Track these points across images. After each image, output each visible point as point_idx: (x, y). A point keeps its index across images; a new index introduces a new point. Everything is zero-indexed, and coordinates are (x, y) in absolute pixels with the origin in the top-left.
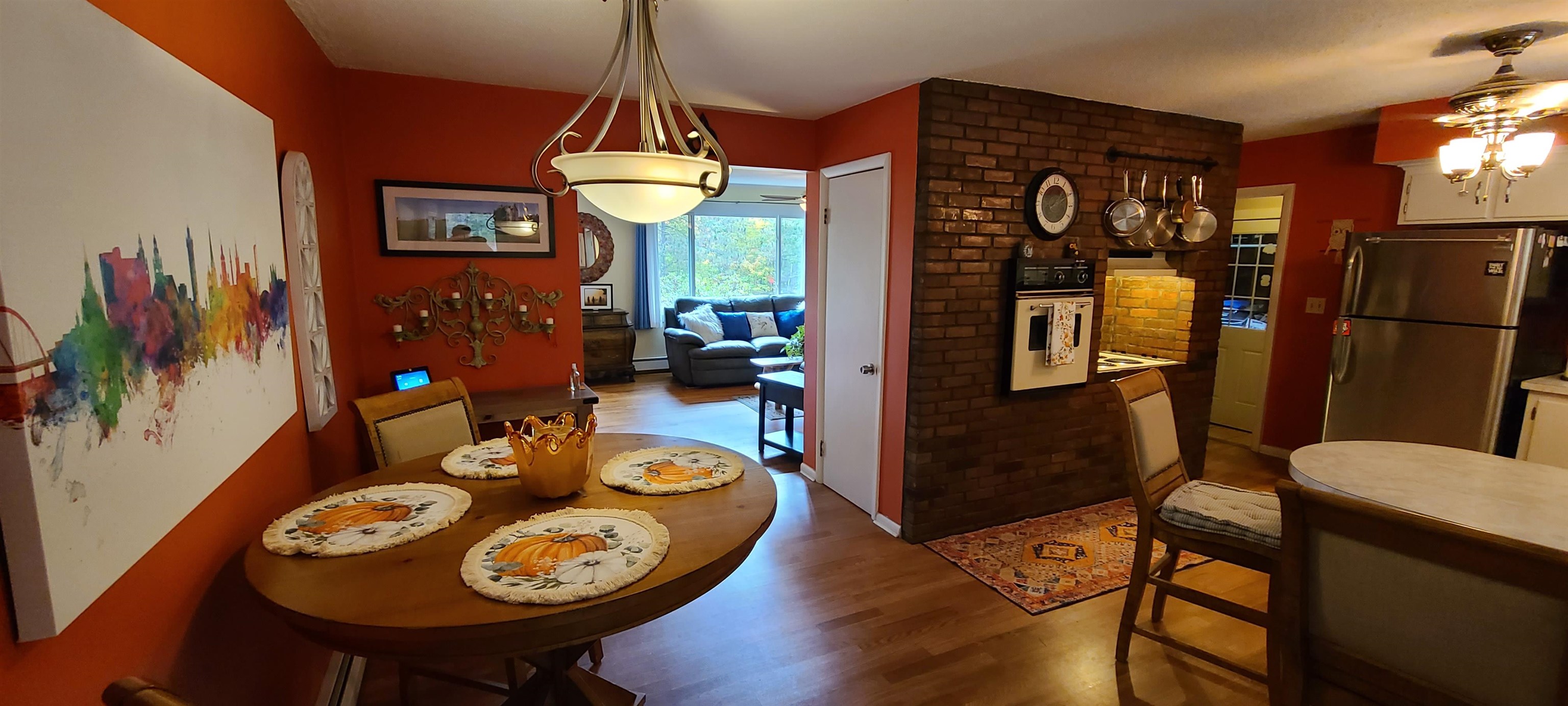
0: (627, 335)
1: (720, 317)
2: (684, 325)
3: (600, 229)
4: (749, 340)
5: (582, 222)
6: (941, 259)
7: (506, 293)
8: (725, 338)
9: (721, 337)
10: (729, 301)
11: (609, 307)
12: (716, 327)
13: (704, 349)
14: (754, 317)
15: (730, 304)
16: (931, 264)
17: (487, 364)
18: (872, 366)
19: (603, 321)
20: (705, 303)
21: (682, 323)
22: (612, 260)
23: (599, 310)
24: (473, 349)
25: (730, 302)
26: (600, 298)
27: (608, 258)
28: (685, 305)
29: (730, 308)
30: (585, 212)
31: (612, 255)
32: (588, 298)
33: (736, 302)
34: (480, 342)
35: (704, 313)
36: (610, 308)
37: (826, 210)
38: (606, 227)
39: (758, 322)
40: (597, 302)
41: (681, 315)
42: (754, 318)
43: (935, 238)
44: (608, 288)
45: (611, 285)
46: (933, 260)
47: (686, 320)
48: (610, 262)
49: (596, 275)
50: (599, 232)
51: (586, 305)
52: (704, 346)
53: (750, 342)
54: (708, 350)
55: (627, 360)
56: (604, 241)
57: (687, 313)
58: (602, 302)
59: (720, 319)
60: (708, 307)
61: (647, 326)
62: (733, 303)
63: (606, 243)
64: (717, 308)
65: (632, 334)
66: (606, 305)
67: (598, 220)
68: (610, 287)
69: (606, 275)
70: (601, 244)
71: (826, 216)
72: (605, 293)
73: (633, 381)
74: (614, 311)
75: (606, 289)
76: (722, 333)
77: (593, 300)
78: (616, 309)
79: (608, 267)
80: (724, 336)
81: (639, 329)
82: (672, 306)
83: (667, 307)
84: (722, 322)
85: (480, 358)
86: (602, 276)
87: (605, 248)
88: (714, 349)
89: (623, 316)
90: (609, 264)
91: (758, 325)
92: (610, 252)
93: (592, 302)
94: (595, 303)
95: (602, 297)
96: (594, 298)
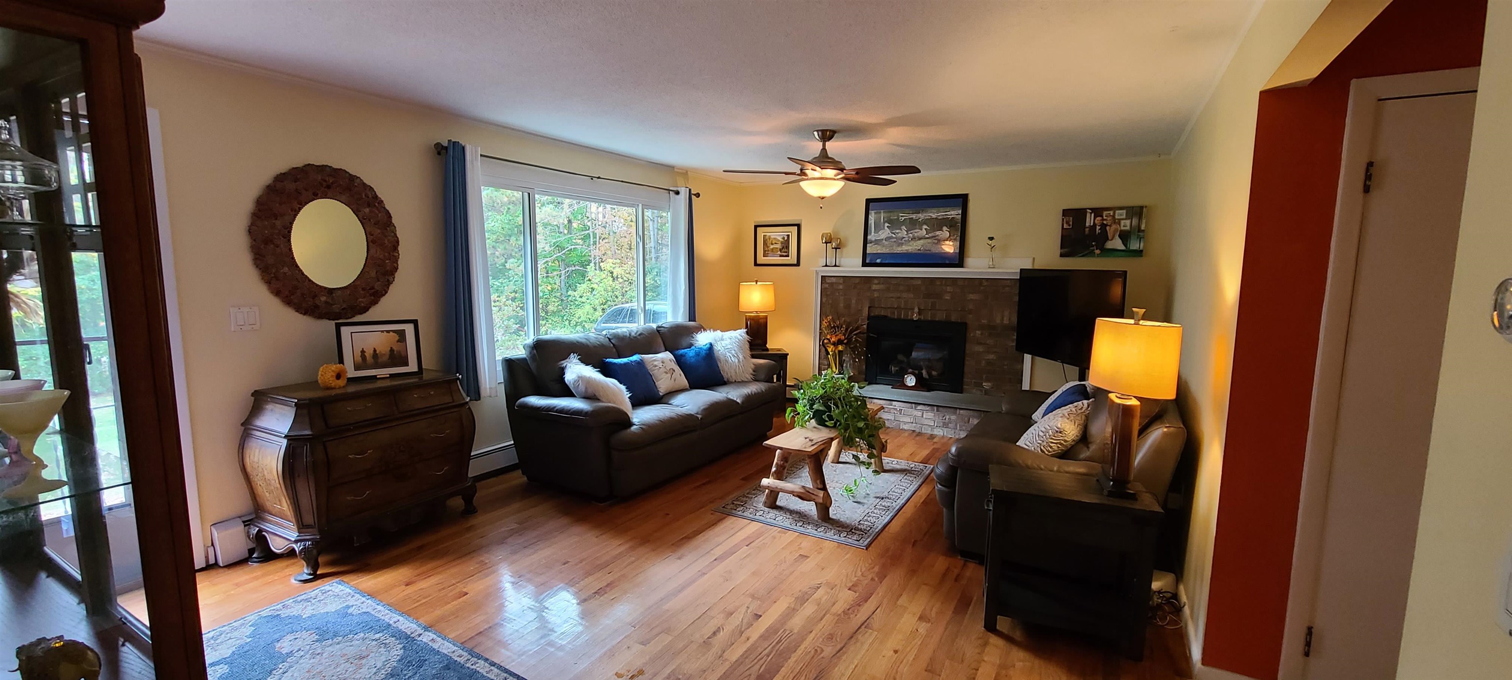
0: (465, 422)
3: (369, 205)
4: (661, 400)
5: (328, 187)
8: (633, 403)
9: (630, 403)
10: (607, 339)
11: (413, 367)
13: (634, 429)
15: (611, 344)
22: (396, 269)
23: (392, 376)
25: (610, 339)
26: (392, 350)
27: (389, 266)
29: (614, 350)
31: (396, 260)
33: (620, 339)
36: (415, 369)
38: (382, 201)
39: (663, 370)
40: (383, 360)
42: (656, 363)
44: (409, 328)
45: (415, 322)
48: (392, 275)
50: (367, 210)
51: (357, 368)
52: (631, 424)
56: (378, 232)
58: (398, 359)
62: (614, 341)
63: (382, 232)
65: (471, 418)
66: (407, 364)
67: (364, 184)
69: (384, 300)
70: (373, 237)
72: (402, 340)
73: (474, 511)
74: (425, 374)
75: (404, 331)
77: (375, 354)
78: (428, 370)
79: (389, 283)
80: (631, 400)
82: (518, 354)
83: (507, 357)
86: (375, 302)
87: (381, 245)
89: (453, 387)
90: (391, 279)
91: (664, 374)
92: (391, 253)
93: (372, 360)
94: (380, 360)
95: (394, 348)
96: (377, 352)
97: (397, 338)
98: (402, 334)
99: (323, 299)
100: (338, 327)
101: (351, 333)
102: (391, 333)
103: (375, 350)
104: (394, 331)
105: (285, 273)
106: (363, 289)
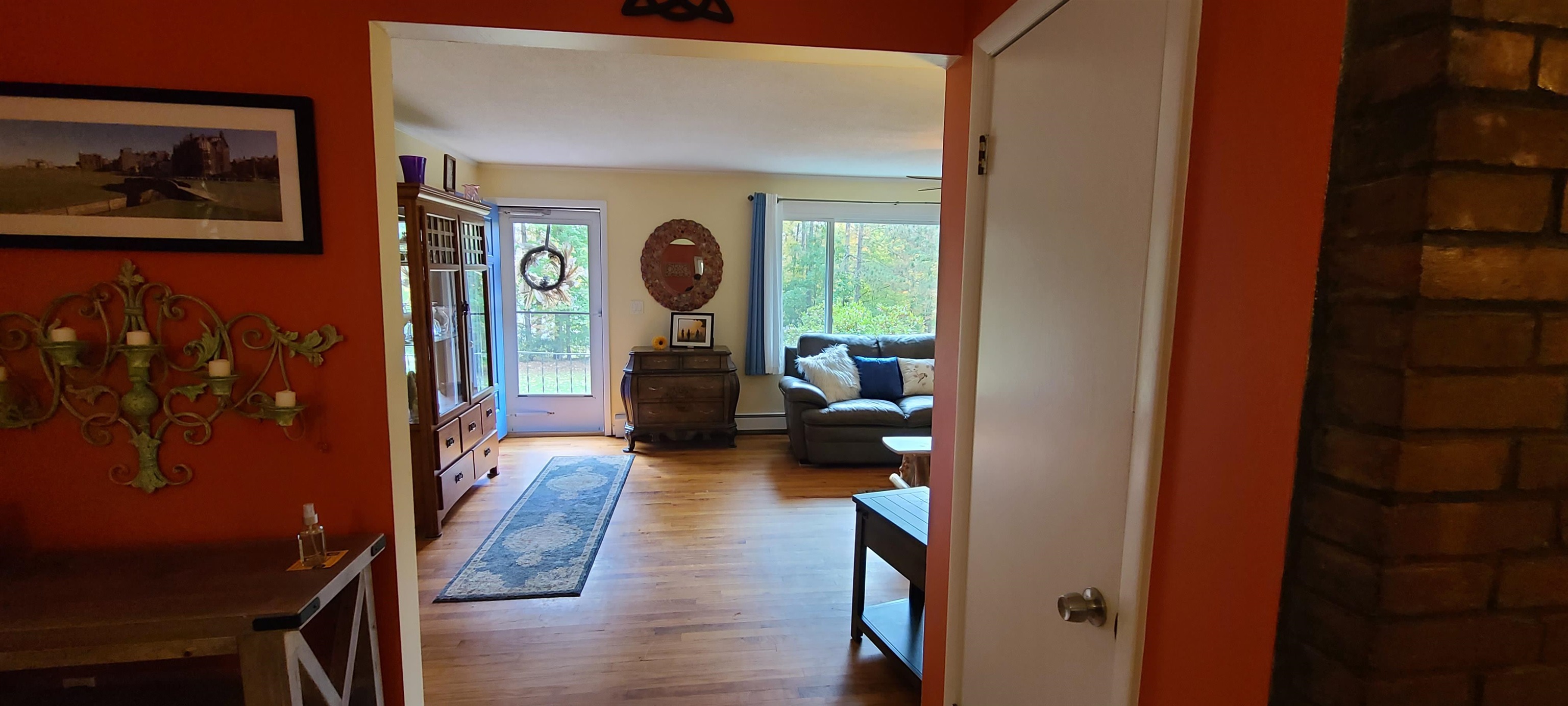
0: (727, 384)
1: (858, 364)
2: (803, 374)
3: (705, 241)
4: (897, 398)
5: (682, 232)
6: (1508, 227)
7: (205, 331)
8: (863, 395)
9: (856, 394)
10: (875, 341)
12: (849, 377)
13: (825, 410)
14: (911, 366)
15: (876, 346)
16: (1452, 253)
17: (167, 485)
18: (1098, 598)
19: (695, 363)
20: (838, 342)
21: (800, 370)
22: (720, 281)
23: (695, 347)
24: (136, 451)
25: (877, 342)
26: (698, 331)
27: (715, 279)
28: (810, 345)
29: (876, 351)
30: (687, 219)
31: (720, 275)
32: (683, 331)
33: (887, 342)
34: (152, 437)
35: (834, 358)
36: (708, 345)
37: (982, 139)
38: (714, 238)
39: (914, 373)
40: (693, 337)
41: (800, 360)
42: (909, 367)
43: (1485, 120)
44: (709, 319)
45: (712, 315)
46: (1461, 233)
47: (806, 366)
48: (717, 285)
49: (698, 301)
50: (704, 244)
51: (679, 340)
52: (826, 405)
53: (898, 404)
54: (830, 412)
55: (727, 417)
56: (709, 257)
57: (810, 357)
58: (700, 337)
59: (858, 367)
60: (843, 348)
61: (760, 371)
62: (880, 344)
63: (713, 258)
64: (855, 350)
65: (734, 382)
66: (705, 342)
67: (704, 229)
68: (710, 317)
69: (711, 301)
70: (707, 261)
71: (982, 155)
72: (704, 325)
73: (734, 446)
74: (715, 350)
75: (705, 320)
76: (858, 387)
77: (689, 334)
78: (718, 346)
79: (714, 291)
80: (860, 393)
81: (750, 374)
82: (795, 345)
83: (788, 346)
84: (859, 371)
85: (150, 472)
86: (705, 302)
87: (711, 266)
88: (838, 412)
89: (723, 359)
90: (716, 288)
91: (913, 377)
92: (718, 271)
93: (687, 337)
94: (691, 338)
95: (700, 331)
96: (690, 332)
97: (701, 323)
98: (704, 321)
99: (675, 298)
100: (673, 314)
101: (679, 319)
102: (699, 321)
103: (689, 331)
104: (700, 320)
105: (656, 283)
106: (699, 294)
